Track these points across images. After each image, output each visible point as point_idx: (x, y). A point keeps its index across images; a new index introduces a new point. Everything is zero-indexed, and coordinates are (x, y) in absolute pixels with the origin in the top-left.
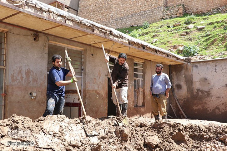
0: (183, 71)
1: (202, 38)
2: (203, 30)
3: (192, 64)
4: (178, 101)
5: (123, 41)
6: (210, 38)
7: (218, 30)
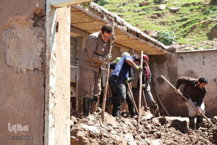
0: (166, 62)
1: (177, 22)
2: (177, 12)
3: (176, 54)
4: (159, 97)
5: (123, 29)
6: (188, 23)
7: (195, 14)
